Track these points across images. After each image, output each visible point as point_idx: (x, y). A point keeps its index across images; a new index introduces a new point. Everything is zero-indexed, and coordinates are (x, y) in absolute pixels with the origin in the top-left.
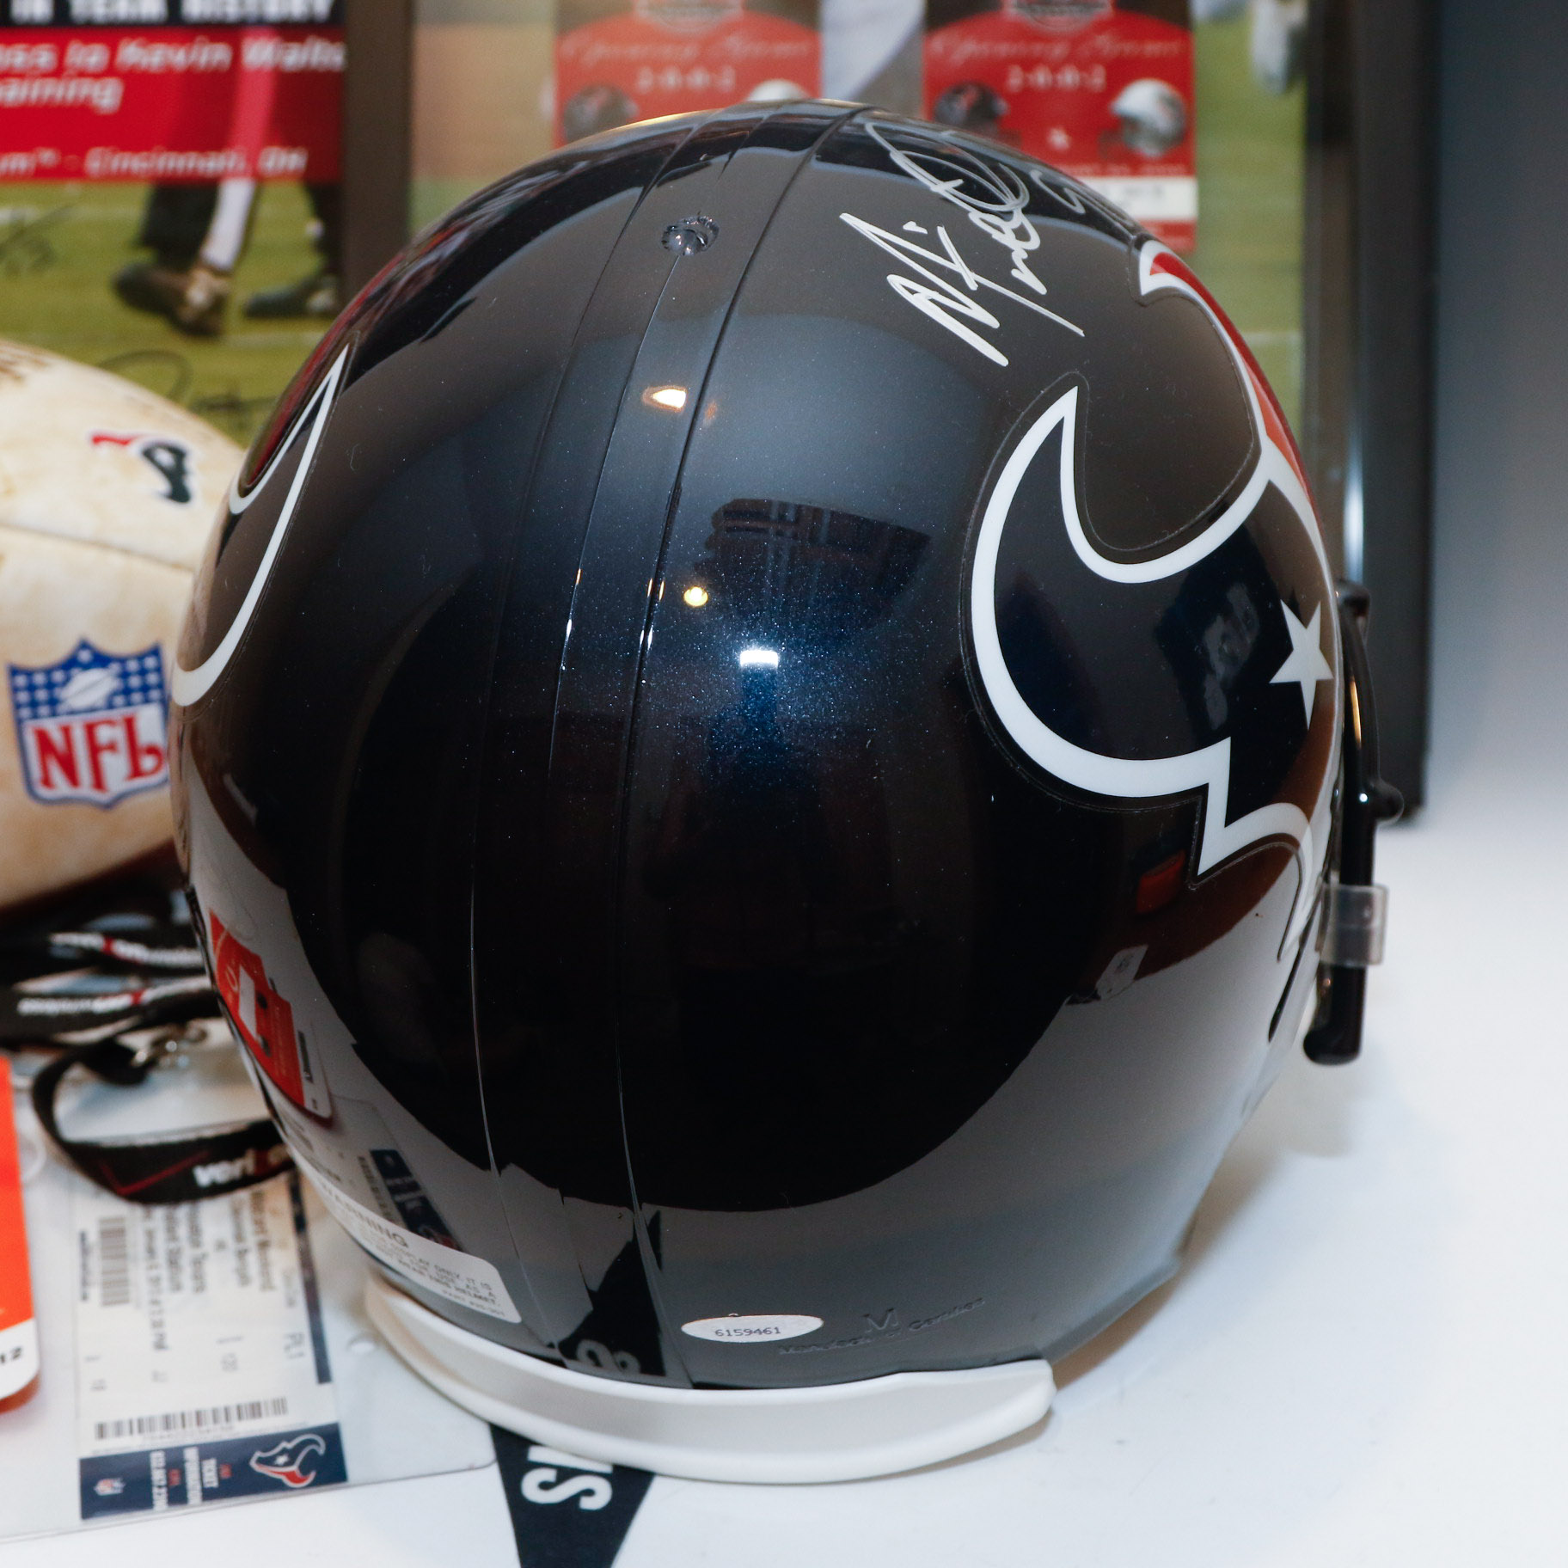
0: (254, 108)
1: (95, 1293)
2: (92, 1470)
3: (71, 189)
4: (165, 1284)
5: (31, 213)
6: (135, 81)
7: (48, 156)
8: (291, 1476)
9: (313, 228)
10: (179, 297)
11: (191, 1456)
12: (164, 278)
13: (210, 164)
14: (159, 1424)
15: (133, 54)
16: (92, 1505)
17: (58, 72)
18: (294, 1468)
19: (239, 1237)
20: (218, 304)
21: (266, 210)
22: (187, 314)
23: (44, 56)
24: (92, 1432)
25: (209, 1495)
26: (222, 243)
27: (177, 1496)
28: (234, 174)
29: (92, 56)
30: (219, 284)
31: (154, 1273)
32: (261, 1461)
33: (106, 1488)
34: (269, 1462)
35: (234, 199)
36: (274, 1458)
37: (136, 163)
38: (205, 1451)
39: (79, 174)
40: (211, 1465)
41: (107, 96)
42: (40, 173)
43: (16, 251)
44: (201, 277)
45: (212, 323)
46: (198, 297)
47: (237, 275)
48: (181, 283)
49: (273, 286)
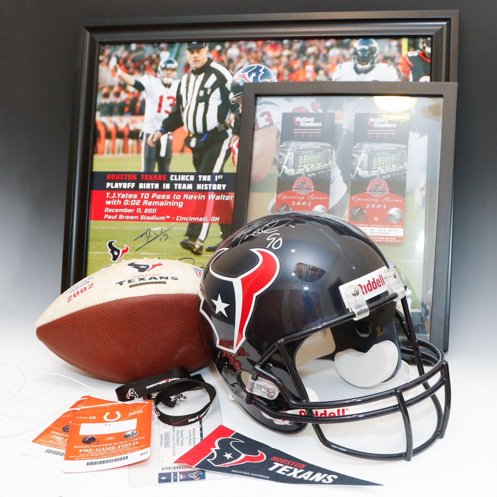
0: (210, 208)
1: (163, 445)
2: (161, 475)
3: (173, 223)
4: (176, 444)
5: (165, 229)
6: (186, 202)
7: (168, 217)
8: (195, 478)
9: (221, 233)
10: (194, 246)
11: (178, 474)
12: (190, 242)
13: (201, 219)
14: (173, 468)
15: (186, 196)
16: (160, 481)
17: (171, 200)
18: (196, 477)
19: (190, 436)
20: (201, 248)
21: (211, 229)
22: (195, 250)
23: (168, 197)
24: (161, 469)
25: (181, 480)
26: (202, 236)
27: (175, 480)
28: (206, 222)
29: (178, 197)
30: (202, 244)
31: (174, 442)
32: (190, 475)
33: (163, 478)
34: (192, 475)
35: (205, 226)
36: (193, 475)
37: (186, 219)
38: (181, 473)
39: (175, 221)
40: (182, 475)
41: (180, 205)
42: (167, 220)
43: (161, 236)
44: (198, 242)
45: (200, 252)
46: (197, 246)
47: (205, 242)
48: (194, 243)
49: (212, 245)
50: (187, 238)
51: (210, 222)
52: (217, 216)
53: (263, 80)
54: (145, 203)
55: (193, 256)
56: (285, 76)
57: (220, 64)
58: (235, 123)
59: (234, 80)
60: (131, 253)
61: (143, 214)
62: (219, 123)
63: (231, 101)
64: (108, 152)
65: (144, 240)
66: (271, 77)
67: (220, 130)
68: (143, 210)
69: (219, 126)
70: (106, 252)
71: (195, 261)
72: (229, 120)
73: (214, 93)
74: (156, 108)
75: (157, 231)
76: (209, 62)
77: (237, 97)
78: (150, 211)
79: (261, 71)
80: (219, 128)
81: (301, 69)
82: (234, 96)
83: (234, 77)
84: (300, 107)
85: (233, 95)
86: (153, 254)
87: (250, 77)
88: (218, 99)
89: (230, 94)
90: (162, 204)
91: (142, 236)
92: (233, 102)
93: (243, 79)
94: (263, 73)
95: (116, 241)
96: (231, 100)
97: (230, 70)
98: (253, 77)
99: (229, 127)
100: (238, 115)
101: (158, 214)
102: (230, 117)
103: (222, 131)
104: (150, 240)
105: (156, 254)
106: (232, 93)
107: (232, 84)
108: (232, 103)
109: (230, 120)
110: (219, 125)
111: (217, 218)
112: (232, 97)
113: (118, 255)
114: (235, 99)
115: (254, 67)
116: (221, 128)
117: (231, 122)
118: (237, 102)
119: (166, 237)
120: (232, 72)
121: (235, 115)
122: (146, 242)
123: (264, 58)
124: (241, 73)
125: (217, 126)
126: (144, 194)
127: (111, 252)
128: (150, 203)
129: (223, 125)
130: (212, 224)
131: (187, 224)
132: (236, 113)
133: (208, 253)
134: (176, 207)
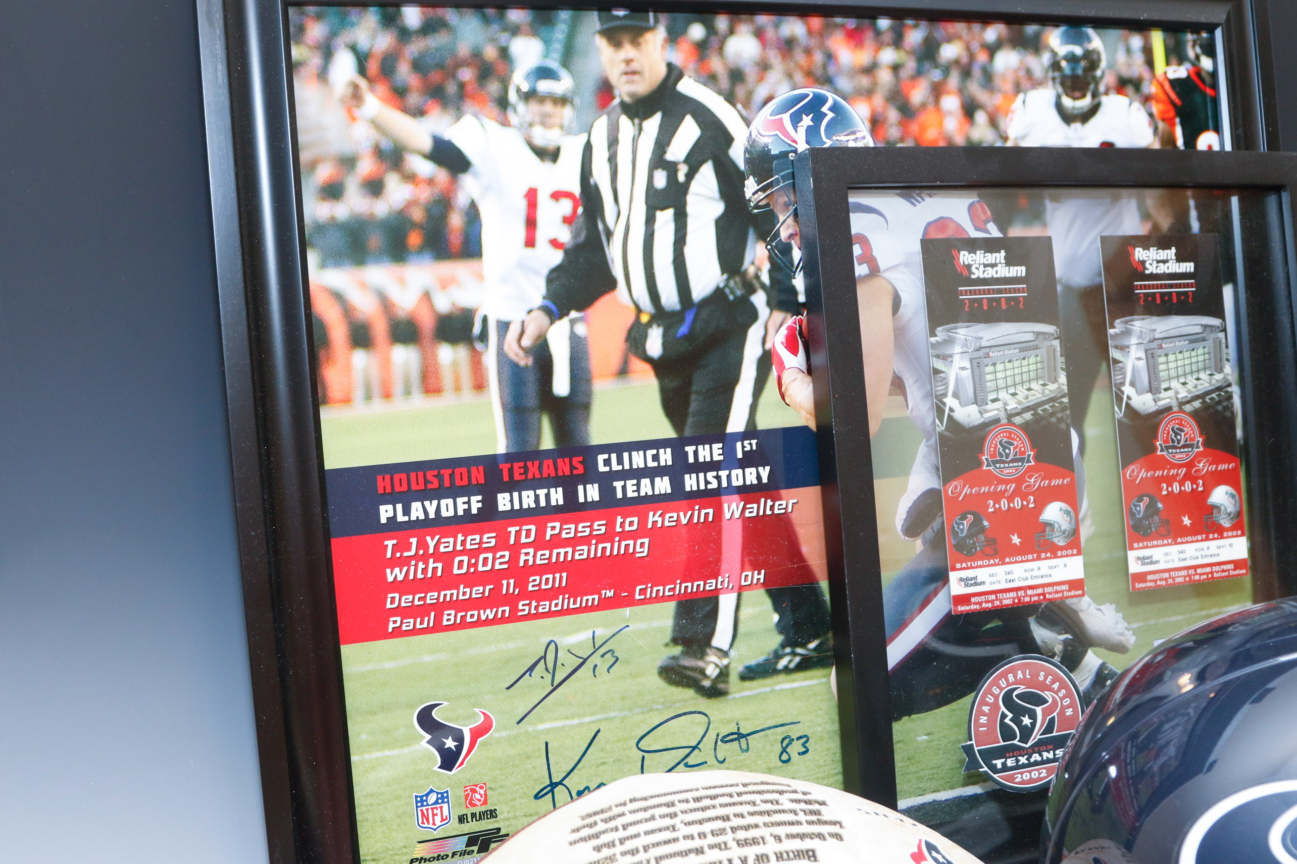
3: (627, 611)
5: (602, 633)
6: (656, 534)
7: (609, 594)
9: (776, 617)
10: (702, 672)
12: (691, 663)
13: (711, 585)
15: (653, 518)
17: (608, 536)
20: (724, 674)
22: (707, 683)
23: (600, 527)
26: (722, 637)
28: (728, 590)
29: (632, 523)
30: (725, 661)
35: (726, 603)
37: (665, 591)
39: (630, 602)
41: (642, 548)
42: (605, 605)
43: (596, 659)
44: (712, 658)
45: (721, 686)
46: (712, 671)
47: (732, 653)
48: (700, 664)
49: (756, 658)
50: (677, 650)
51: (741, 589)
52: (756, 567)
53: (834, 138)
54: (526, 556)
55: (703, 704)
56: (891, 125)
57: (705, 84)
58: (770, 271)
59: (754, 136)
60: (504, 734)
61: (525, 594)
62: (725, 276)
63: (752, 204)
64: (368, 397)
65: (539, 682)
66: (855, 129)
67: (731, 297)
68: (522, 583)
69: (726, 286)
70: (415, 747)
71: (711, 719)
72: (753, 263)
73: (698, 177)
74: (521, 232)
75: (580, 644)
76: (673, 77)
77: (769, 192)
78: (547, 581)
79: (825, 109)
80: (727, 291)
81: (931, 107)
82: (757, 188)
83: (752, 127)
84: (941, 218)
85: (755, 185)
86: (576, 721)
87: (798, 129)
88: (712, 199)
89: (746, 182)
90: (582, 553)
91: (531, 669)
92: (757, 207)
93: (778, 132)
94: (831, 115)
95: (446, 703)
96: (750, 200)
97: (739, 106)
98: (805, 127)
99: (757, 285)
100: (776, 247)
101: (573, 590)
102: (755, 256)
103: (736, 298)
104: (559, 678)
105: (587, 719)
106: (751, 177)
107: (746, 151)
108: (756, 211)
109: (757, 262)
110: (728, 280)
111: (759, 574)
112: (754, 190)
113: (459, 748)
114: (761, 195)
115: (808, 95)
116: (732, 292)
117: (759, 269)
118: (768, 205)
119: (609, 659)
120: (744, 112)
121: (769, 247)
122: (551, 688)
123: (831, 70)
124: (770, 115)
125: (722, 285)
126: (517, 528)
127: (429, 742)
128: (542, 557)
129: (738, 279)
130: (745, 594)
131: (672, 606)
132: (772, 240)
133: (747, 684)
134: (628, 556)
